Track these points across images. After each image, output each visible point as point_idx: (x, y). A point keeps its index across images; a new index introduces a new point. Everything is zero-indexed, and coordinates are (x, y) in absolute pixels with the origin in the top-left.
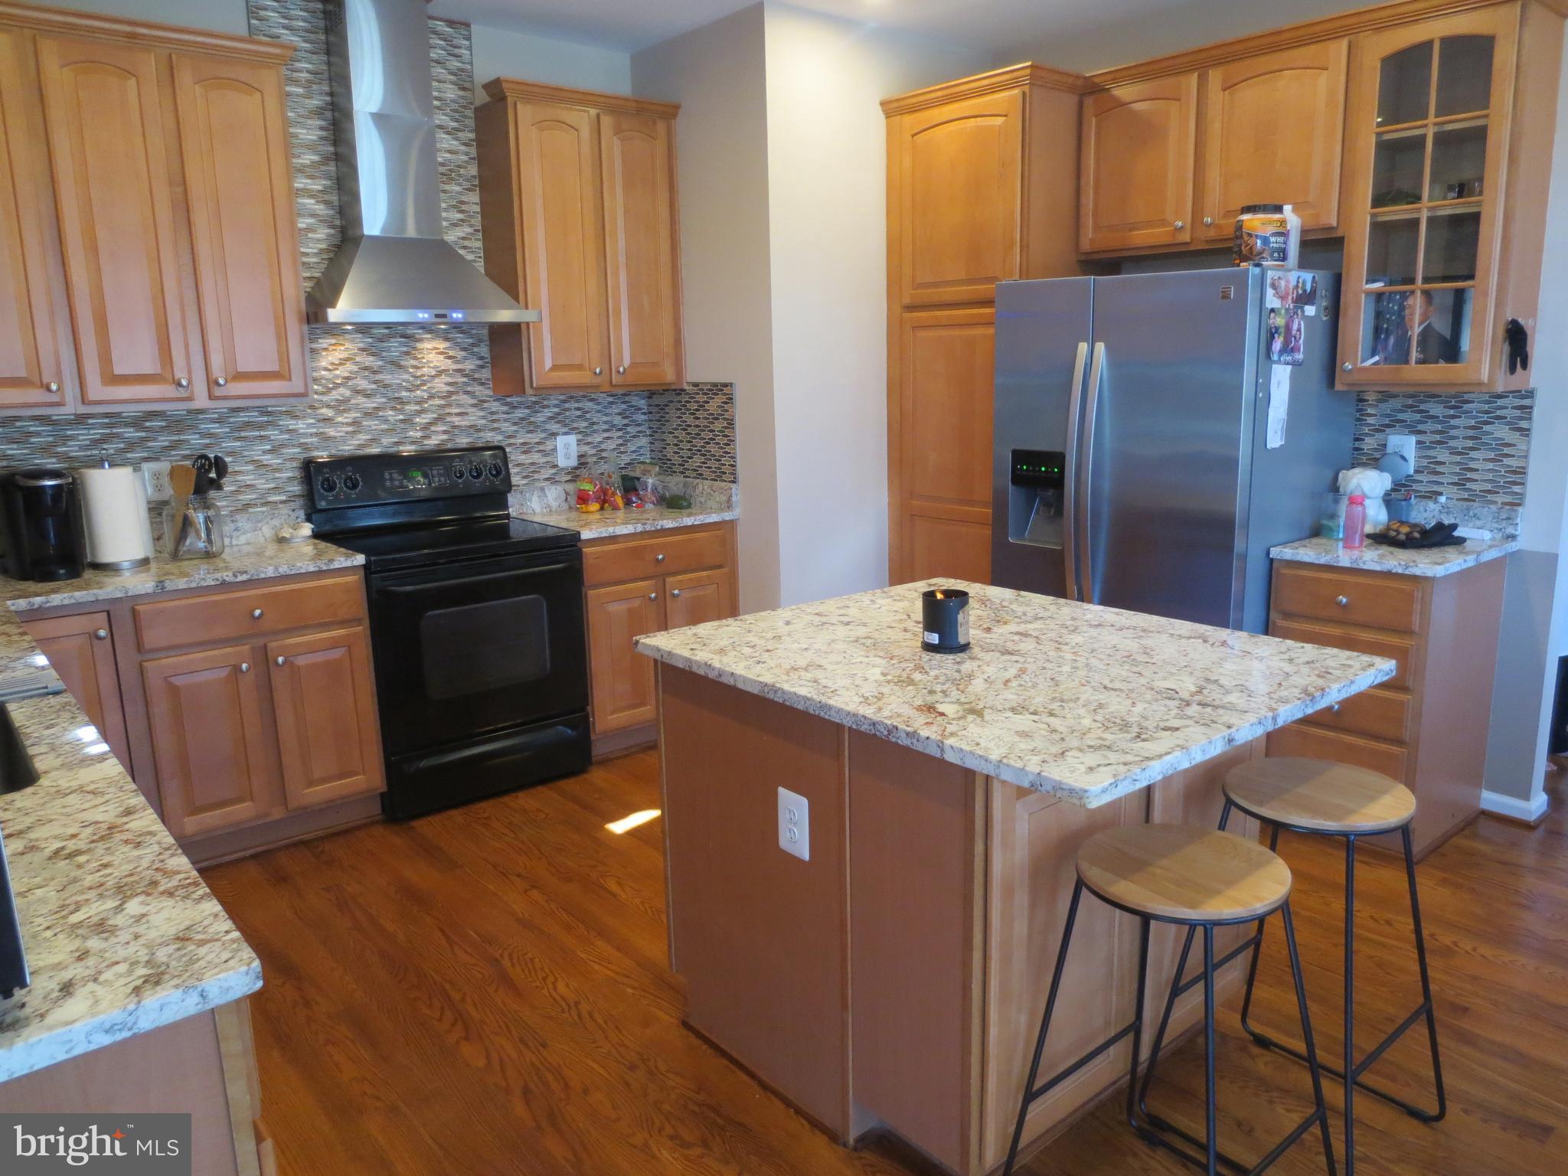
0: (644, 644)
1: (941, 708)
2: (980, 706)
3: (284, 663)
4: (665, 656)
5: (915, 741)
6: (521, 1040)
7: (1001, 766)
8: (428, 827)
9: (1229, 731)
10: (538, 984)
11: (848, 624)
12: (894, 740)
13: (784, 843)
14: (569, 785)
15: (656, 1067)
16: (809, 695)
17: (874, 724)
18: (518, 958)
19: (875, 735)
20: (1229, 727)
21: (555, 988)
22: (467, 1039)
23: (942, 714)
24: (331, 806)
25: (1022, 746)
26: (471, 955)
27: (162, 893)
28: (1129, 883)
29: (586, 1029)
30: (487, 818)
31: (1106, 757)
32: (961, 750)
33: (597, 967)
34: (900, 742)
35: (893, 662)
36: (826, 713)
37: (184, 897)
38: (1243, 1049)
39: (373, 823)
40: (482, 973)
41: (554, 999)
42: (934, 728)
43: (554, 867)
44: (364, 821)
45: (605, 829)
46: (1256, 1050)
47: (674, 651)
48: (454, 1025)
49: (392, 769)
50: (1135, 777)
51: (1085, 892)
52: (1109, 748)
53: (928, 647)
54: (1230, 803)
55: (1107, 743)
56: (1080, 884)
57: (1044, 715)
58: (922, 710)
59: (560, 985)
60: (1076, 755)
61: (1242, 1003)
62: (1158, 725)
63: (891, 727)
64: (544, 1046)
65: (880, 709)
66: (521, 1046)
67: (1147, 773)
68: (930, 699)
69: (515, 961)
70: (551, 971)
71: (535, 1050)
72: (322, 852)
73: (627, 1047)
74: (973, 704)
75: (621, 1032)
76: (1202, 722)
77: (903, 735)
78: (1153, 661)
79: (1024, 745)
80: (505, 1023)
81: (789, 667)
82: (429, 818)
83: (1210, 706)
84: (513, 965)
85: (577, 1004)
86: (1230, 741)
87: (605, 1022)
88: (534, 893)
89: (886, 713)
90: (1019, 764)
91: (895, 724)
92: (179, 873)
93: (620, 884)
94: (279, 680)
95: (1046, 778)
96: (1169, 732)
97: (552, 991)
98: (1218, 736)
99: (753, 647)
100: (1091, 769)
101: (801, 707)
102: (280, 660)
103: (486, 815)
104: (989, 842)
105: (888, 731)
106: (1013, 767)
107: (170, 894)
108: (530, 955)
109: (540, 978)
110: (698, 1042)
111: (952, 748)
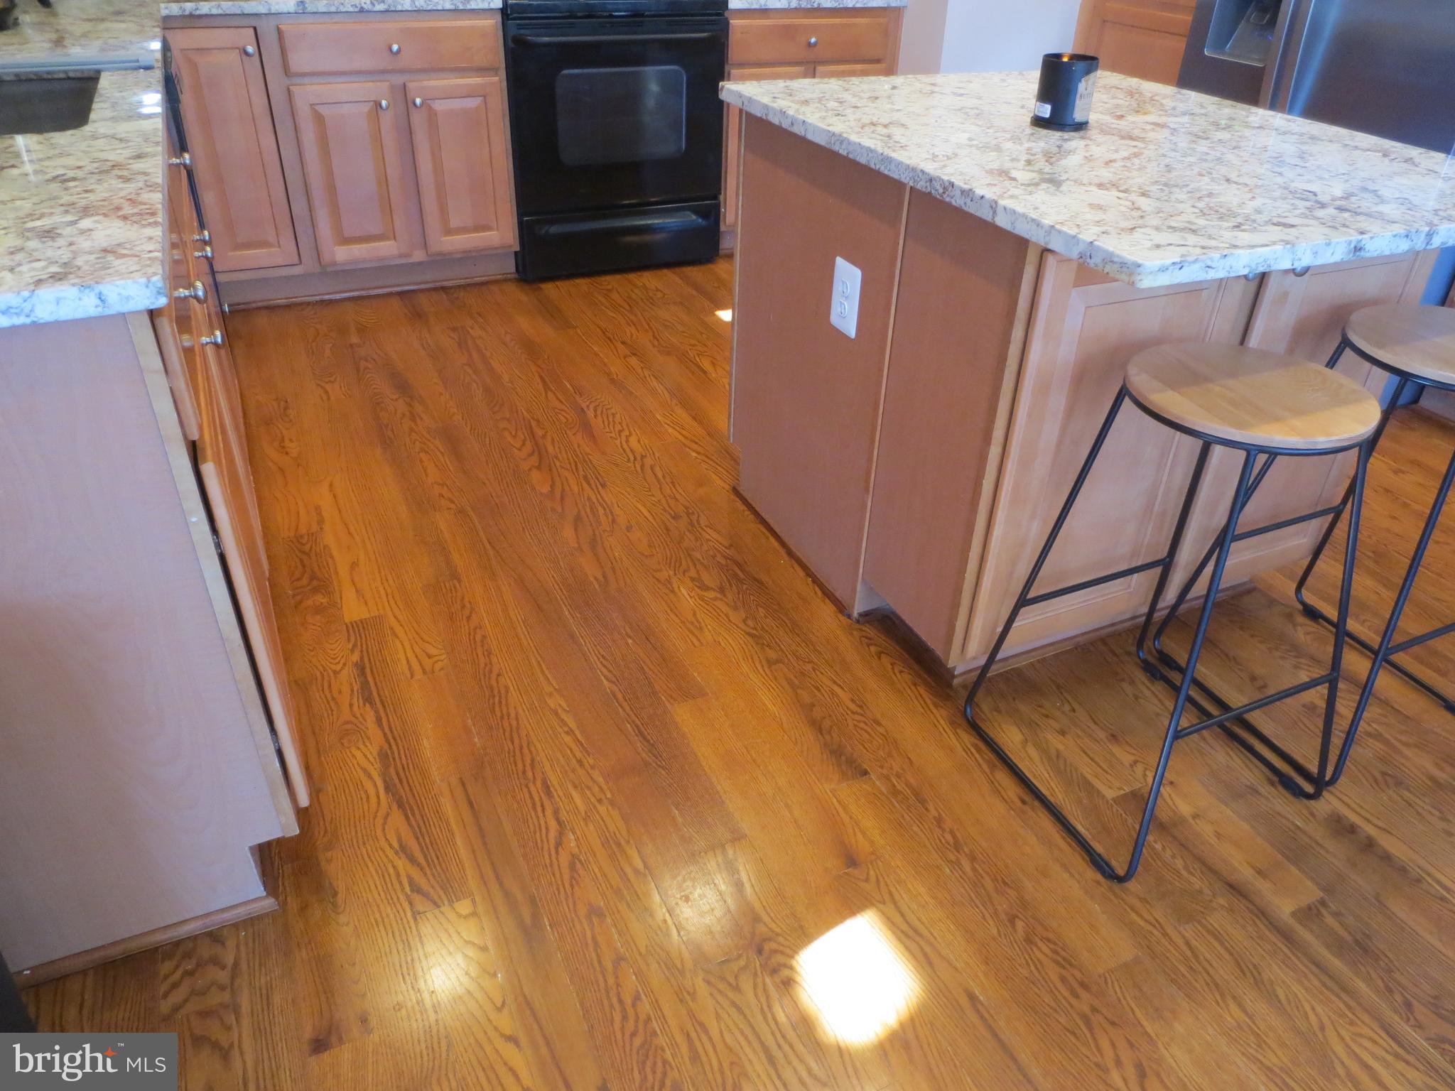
0: (730, 91)
1: (1014, 174)
2: (1064, 177)
3: (422, 104)
4: (746, 103)
5: (968, 201)
6: (585, 477)
7: (1053, 231)
8: (552, 290)
9: (1360, 237)
10: (613, 435)
11: (962, 95)
12: (948, 199)
13: (835, 319)
14: (693, 272)
15: (698, 521)
16: (873, 147)
17: (931, 180)
18: (602, 412)
19: (930, 193)
20: (1362, 233)
21: (627, 441)
22: (539, 468)
23: (1014, 179)
24: (468, 257)
25: (1089, 216)
26: (561, 402)
27: (118, 217)
28: (1177, 395)
29: (645, 479)
30: (610, 290)
31: (1185, 239)
32: (1014, 212)
33: (670, 430)
34: (954, 203)
35: (988, 131)
36: (886, 168)
37: (134, 222)
38: (1289, 616)
39: (506, 280)
40: (567, 419)
41: (624, 450)
42: (995, 189)
43: (658, 340)
44: (499, 277)
45: (715, 315)
46: (1301, 619)
47: (755, 97)
48: (530, 455)
49: (525, 231)
50: (1209, 263)
51: (1127, 401)
52: (1194, 231)
53: (1038, 122)
54: (1346, 343)
55: (1194, 227)
56: (1123, 393)
57: (1133, 194)
58: (993, 173)
59: (633, 440)
60: (1148, 233)
61: (1300, 573)
62: (1270, 220)
63: (947, 184)
64: (603, 486)
65: (945, 166)
66: (583, 482)
67: (1228, 261)
68: (1007, 165)
69: (599, 413)
70: (627, 425)
71: (594, 487)
72: (457, 298)
73: (677, 500)
74: (1057, 175)
75: (674, 487)
76: (1330, 224)
77: (958, 193)
78: (1306, 165)
79: (1092, 216)
80: (576, 462)
81: (868, 122)
82: (558, 283)
83: (1350, 211)
84: (596, 417)
85: (643, 457)
86: (1358, 249)
87: (664, 477)
88: (633, 361)
89: (947, 170)
90: (1073, 232)
91: (952, 180)
92: (145, 204)
93: (713, 364)
94: (418, 119)
95: (1099, 248)
96: (1280, 228)
97: (624, 443)
98: (1343, 239)
99: (841, 103)
100: (1158, 246)
101: (863, 160)
102: (418, 101)
103: (610, 287)
104: (1030, 329)
105: (944, 188)
106: (1065, 233)
107: (125, 218)
108: (613, 411)
109: (617, 429)
110: (742, 507)
111: (1005, 208)
